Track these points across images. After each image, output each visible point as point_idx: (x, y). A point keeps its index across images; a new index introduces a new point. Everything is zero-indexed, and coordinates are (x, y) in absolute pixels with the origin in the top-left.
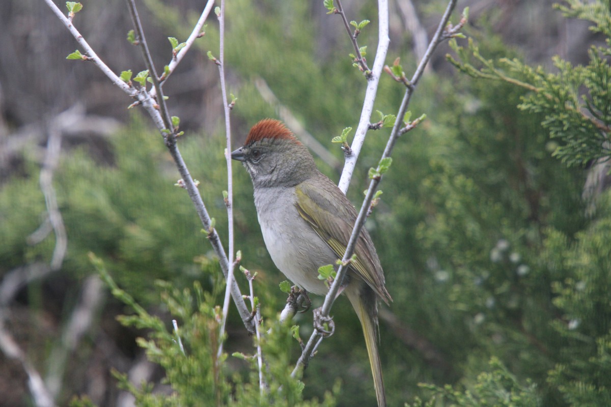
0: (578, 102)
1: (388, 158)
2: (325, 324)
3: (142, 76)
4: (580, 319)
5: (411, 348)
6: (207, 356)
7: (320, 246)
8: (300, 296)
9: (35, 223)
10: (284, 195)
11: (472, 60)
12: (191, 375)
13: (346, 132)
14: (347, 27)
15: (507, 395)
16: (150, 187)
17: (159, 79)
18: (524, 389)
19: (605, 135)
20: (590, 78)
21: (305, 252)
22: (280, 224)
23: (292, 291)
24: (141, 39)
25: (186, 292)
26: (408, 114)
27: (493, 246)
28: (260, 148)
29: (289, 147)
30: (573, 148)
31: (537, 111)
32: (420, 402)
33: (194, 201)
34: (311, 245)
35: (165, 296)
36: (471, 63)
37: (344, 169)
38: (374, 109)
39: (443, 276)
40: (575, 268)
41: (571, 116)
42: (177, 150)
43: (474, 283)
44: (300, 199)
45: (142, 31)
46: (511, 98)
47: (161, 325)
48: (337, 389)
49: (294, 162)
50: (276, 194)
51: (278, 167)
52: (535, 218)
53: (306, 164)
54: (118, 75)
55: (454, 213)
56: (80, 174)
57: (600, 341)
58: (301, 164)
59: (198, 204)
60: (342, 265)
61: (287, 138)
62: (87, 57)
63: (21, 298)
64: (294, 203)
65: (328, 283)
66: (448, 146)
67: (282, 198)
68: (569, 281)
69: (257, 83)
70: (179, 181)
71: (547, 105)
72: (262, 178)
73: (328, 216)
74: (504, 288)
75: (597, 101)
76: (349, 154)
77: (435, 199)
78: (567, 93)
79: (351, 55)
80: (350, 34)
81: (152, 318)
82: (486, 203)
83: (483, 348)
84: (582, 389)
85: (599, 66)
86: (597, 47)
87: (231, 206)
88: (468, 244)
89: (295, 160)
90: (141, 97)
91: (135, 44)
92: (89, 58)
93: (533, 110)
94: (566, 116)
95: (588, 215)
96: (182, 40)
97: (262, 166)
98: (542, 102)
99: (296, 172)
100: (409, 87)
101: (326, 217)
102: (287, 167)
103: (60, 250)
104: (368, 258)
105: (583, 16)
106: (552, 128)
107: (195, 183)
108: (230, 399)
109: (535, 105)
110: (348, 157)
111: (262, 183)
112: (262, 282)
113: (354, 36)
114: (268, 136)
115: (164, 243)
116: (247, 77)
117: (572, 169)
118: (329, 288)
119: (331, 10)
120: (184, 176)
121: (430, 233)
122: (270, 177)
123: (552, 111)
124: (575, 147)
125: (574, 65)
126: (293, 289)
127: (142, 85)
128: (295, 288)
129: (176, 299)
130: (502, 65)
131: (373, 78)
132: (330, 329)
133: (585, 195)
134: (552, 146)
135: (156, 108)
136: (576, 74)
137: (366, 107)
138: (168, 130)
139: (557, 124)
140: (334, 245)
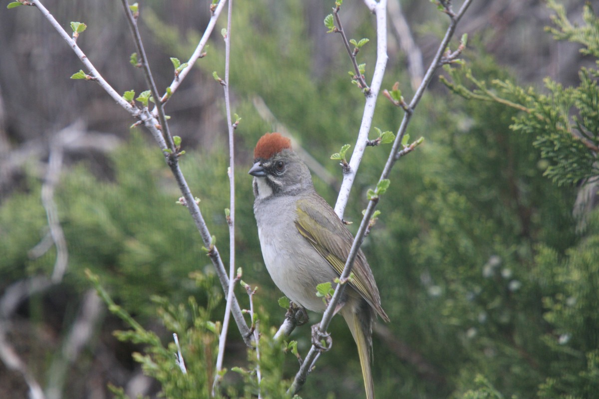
0: (569, 123)
1: (386, 180)
2: (323, 341)
3: (145, 96)
4: (571, 334)
5: (404, 362)
6: (202, 370)
7: (318, 261)
8: (298, 312)
9: (37, 238)
11: (465, 82)
12: (186, 389)
13: (345, 149)
14: (347, 46)
16: (150, 202)
17: (161, 99)
19: (595, 155)
20: (581, 99)
21: (304, 267)
22: (280, 240)
23: (290, 307)
24: (143, 61)
25: (181, 308)
26: (407, 137)
27: (486, 262)
30: (564, 168)
31: (529, 131)
33: (195, 219)
34: (310, 261)
35: (161, 311)
36: (464, 84)
37: (343, 185)
38: (372, 125)
39: (436, 291)
40: (565, 284)
41: (562, 136)
42: (179, 168)
43: (466, 298)
44: (299, 217)
45: (144, 54)
46: (504, 117)
47: (156, 340)
52: (526, 234)
54: (122, 95)
55: (447, 229)
56: (81, 190)
57: (590, 355)
59: (199, 222)
60: (340, 283)
62: (90, 77)
63: (23, 311)
64: (294, 220)
65: (327, 301)
66: (442, 163)
68: (560, 297)
69: (255, 101)
70: (180, 199)
71: (538, 126)
73: (327, 233)
74: (496, 303)
75: (587, 122)
76: (348, 170)
77: (429, 215)
78: (558, 114)
79: (351, 73)
80: (349, 52)
81: (148, 334)
82: (479, 220)
83: (475, 362)
85: (589, 88)
86: (588, 68)
87: (233, 224)
88: (460, 260)
90: (144, 117)
91: (137, 66)
92: (93, 78)
93: (525, 130)
94: (557, 136)
95: (579, 232)
96: (184, 60)
98: (533, 123)
100: (407, 111)
101: (324, 234)
103: (61, 264)
104: (364, 275)
105: (574, 38)
106: (543, 148)
107: (196, 201)
109: (526, 125)
110: (346, 173)
113: (354, 54)
115: (162, 257)
116: (245, 95)
117: (563, 187)
118: (327, 305)
119: (331, 29)
120: (185, 194)
121: (424, 249)
123: (543, 131)
124: (566, 167)
125: (565, 86)
126: (292, 305)
127: (144, 105)
128: (293, 304)
129: (172, 315)
130: (495, 86)
131: (372, 95)
132: (327, 345)
133: (575, 212)
134: (543, 164)
135: (158, 128)
136: (566, 95)
137: (365, 124)
138: (170, 149)
139: (548, 144)
140: (333, 261)
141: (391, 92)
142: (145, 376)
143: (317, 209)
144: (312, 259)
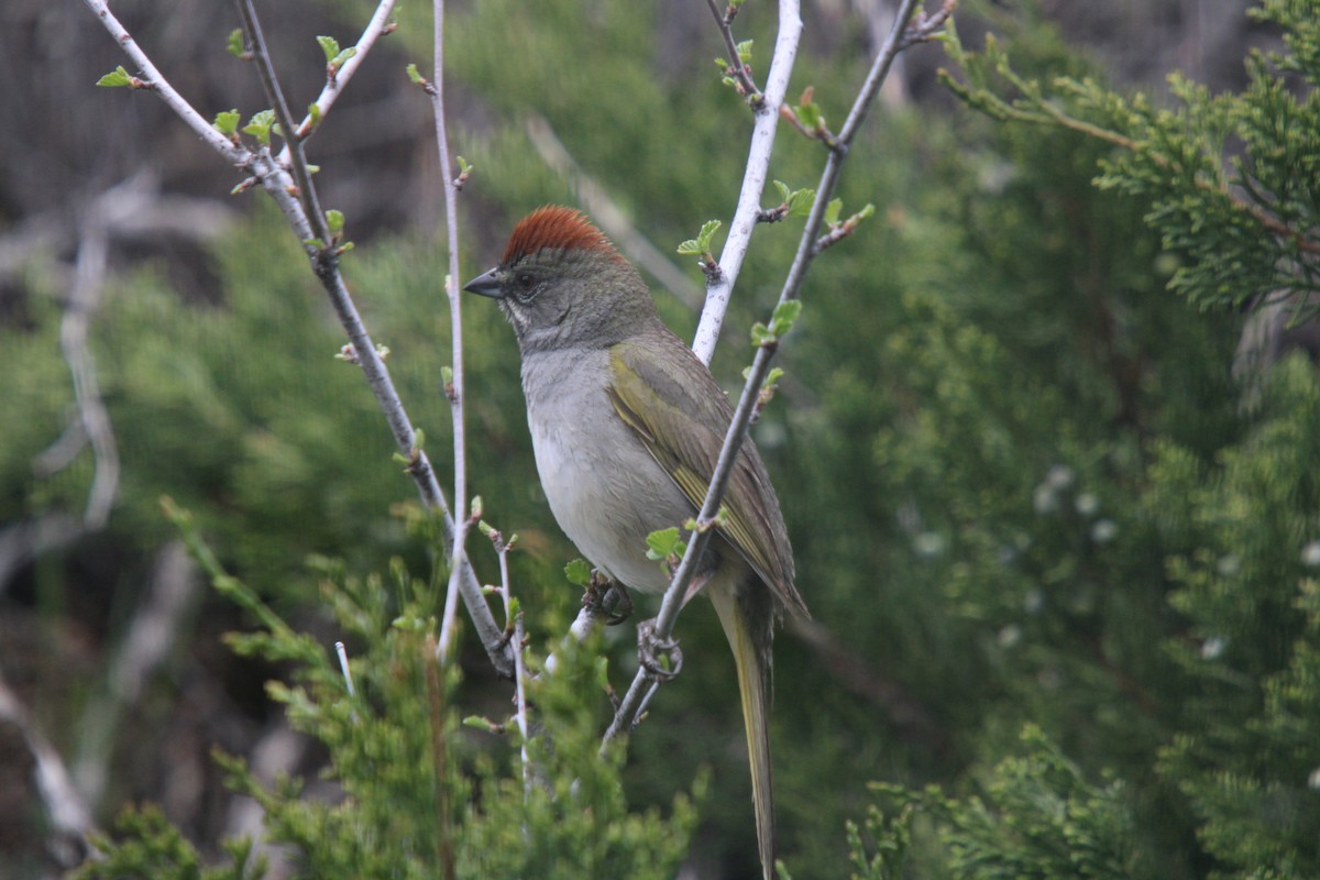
0: (1223, 172)
1: (792, 302)
2: (662, 657)
3: (262, 121)
4: (1226, 638)
5: (862, 700)
6: (420, 717)
7: (655, 480)
8: (609, 592)
9: (51, 429)
10: (584, 366)
11: (994, 82)
12: (384, 759)
13: (708, 230)
15: (1061, 805)
16: (299, 351)
17: (299, 130)
18: (1097, 792)
19: (1281, 242)
20: (1249, 119)
21: (622, 491)
22: (572, 429)
23: (592, 581)
24: (257, 48)
25: (374, 582)
26: (835, 205)
27: (1040, 478)
28: (534, 270)
29: (597, 267)
30: (1212, 270)
31: (1134, 191)
32: (880, 817)
33: (377, 392)
34: (636, 478)
35: (328, 589)
36: (992, 88)
37: (704, 310)
38: (771, 175)
39: (931, 545)
40: (1216, 526)
41: (1207, 202)
42: (340, 282)
43: (997, 561)
44: (619, 379)
45: (259, 31)
46: (1080, 160)
47: (318, 653)
48: (700, 788)
49: (608, 299)
50: (567, 364)
51: (573, 310)
52: (1129, 417)
53: (633, 303)
54: (211, 119)
55: (956, 408)
56: (149, 324)
57: (1270, 684)
58: (623, 303)
59: (386, 398)
60: (697, 530)
61: (592, 249)
62: (141, 82)
63: (20, 590)
64: (605, 385)
65: (669, 568)
66: (944, 262)
67: (580, 371)
68: (1204, 556)
69: (531, 126)
70: (345, 348)
71: (1156, 179)
72: (539, 334)
73: (678, 418)
74: (1063, 570)
75: (1264, 170)
76: (715, 277)
77: (915, 378)
78: (1199, 153)
79: (720, 62)
80: (717, 14)
81: (300, 639)
82: (1025, 387)
83: (1018, 700)
84: (1232, 786)
85: (1268, 95)
86: (1264, 51)
87: (460, 400)
88: (985, 475)
89: (610, 295)
90: (261, 169)
91: (243, 58)
92: (146, 83)
93: (1127, 189)
94: (1197, 202)
95: (1245, 411)
96: (348, 39)
97: (540, 309)
98: (1144, 173)
99: (611, 321)
100: (835, 149)
101: (671, 421)
102: (594, 310)
103: (105, 487)
104: (758, 514)
106: (1167, 229)
107: (380, 353)
108: (469, 812)
109: (1129, 177)
110: (713, 284)
111: (540, 344)
112: (539, 557)
113: (726, 19)
114: (554, 242)
115: (327, 471)
116: (508, 113)
117: (1211, 314)
120: (356, 338)
121: (903, 452)
122: (556, 331)
123: (1166, 191)
124: (1217, 269)
125: (1214, 91)
126: (595, 578)
127: (262, 142)
128: (598, 576)
129: (352, 597)
130: (1061, 91)
131: (768, 108)
132: (672, 666)
133: (1238, 369)
134: (1167, 264)
135: (293, 194)
136: (1218, 111)
137: (753, 173)
138: (319, 240)
139: (1177, 218)
140: (687, 481)
141: (797, 108)
142: (294, 732)
143: (660, 364)
144: (641, 476)
